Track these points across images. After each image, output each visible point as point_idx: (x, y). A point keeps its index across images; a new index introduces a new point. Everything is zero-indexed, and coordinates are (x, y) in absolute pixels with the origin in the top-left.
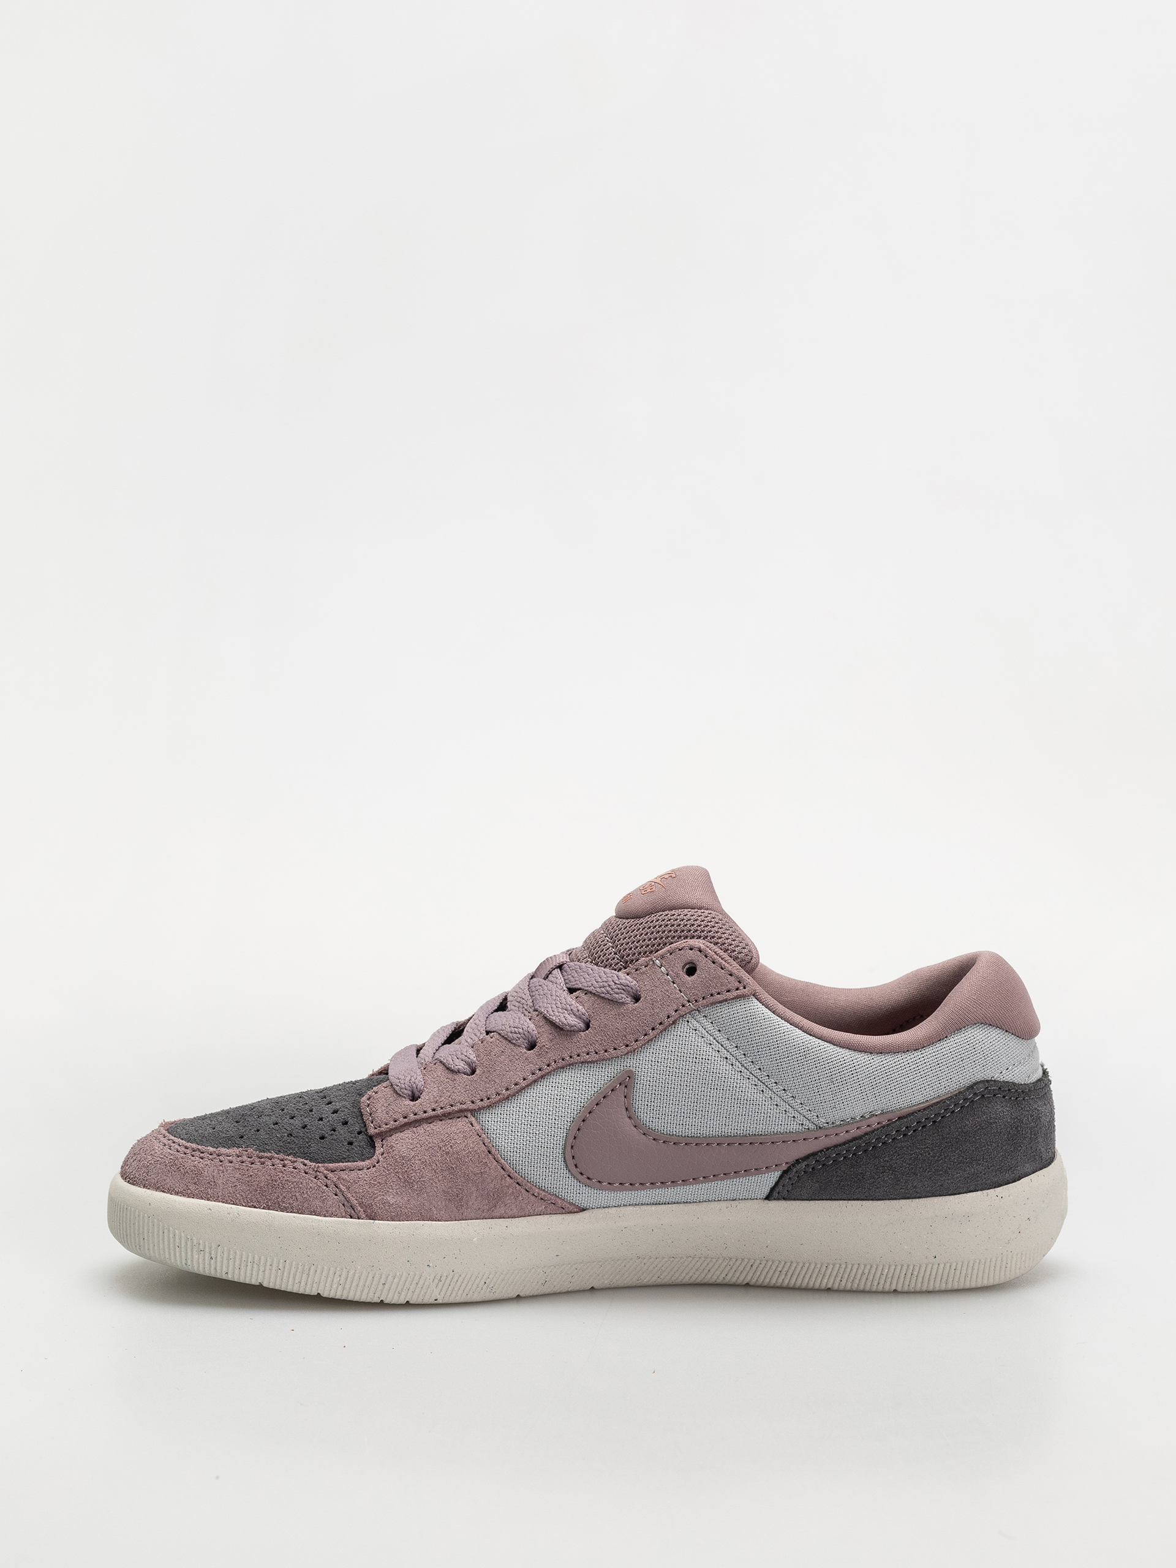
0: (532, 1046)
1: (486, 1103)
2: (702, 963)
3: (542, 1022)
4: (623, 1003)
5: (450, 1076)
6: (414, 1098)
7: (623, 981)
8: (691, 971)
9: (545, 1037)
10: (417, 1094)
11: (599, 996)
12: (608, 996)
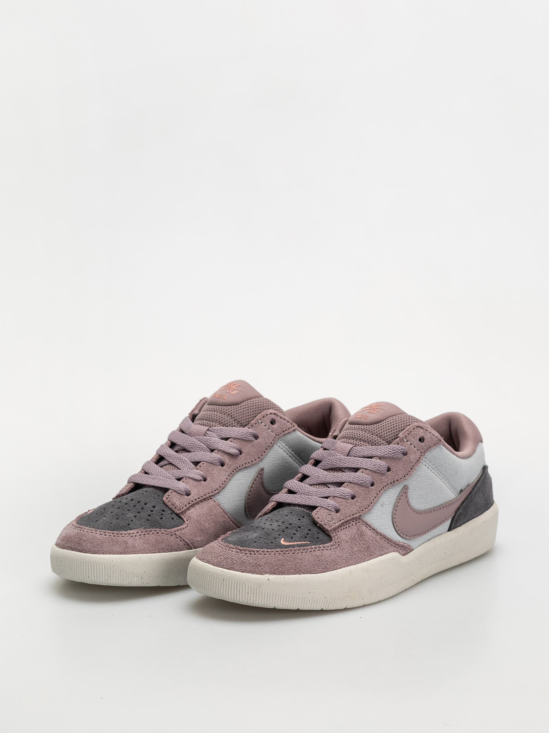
0: (222, 465)
1: (217, 491)
2: (278, 419)
3: (223, 454)
4: (253, 441)
5: (198, 483)
6: (188, 494)
7: (250, 431)
8: (273, 422)
9: (226, 459)
10: (188, 493)
11: (242, 439)
12: (246, 439)
